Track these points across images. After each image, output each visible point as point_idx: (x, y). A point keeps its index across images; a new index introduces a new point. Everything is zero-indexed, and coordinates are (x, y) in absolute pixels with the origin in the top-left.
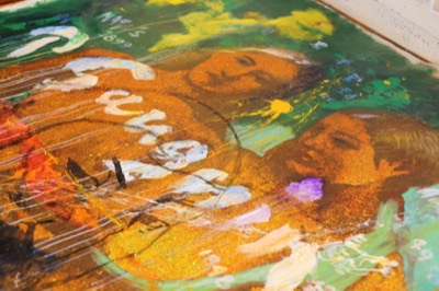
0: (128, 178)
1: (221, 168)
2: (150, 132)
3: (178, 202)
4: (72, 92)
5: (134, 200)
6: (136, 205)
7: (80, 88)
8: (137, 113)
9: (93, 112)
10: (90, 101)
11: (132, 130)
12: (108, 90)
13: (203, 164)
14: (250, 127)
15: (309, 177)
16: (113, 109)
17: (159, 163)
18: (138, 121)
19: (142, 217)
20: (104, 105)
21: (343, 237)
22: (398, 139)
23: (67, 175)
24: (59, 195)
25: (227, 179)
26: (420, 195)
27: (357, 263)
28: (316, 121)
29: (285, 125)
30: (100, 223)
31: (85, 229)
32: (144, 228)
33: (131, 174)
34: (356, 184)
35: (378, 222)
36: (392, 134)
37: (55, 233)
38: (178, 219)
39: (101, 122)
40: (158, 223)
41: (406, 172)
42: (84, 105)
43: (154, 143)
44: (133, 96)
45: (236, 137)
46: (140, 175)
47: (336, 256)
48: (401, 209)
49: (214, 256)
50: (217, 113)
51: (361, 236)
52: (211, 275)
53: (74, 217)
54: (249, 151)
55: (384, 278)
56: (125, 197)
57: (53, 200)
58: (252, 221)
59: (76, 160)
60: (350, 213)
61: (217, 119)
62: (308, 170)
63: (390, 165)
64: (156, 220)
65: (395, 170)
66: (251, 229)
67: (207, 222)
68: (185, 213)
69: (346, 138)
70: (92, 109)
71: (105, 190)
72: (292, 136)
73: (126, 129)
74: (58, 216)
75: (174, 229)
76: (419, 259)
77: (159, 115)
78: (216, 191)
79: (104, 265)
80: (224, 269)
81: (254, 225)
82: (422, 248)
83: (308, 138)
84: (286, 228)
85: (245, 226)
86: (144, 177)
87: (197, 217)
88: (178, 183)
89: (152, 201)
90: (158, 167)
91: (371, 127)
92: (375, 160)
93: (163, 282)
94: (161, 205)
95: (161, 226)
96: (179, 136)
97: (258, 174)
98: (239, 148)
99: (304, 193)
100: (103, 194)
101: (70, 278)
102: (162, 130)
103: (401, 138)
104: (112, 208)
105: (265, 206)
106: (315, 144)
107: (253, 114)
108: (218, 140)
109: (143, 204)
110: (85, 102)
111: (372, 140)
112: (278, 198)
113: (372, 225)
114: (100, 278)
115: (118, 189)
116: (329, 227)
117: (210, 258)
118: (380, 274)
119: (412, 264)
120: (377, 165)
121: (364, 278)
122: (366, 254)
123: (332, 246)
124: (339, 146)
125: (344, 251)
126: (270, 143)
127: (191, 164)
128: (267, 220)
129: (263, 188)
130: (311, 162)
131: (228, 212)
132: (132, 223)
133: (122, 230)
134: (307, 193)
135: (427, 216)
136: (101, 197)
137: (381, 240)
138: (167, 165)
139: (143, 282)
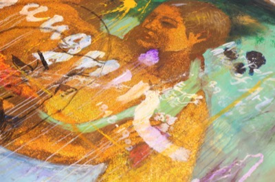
0: (49, 63)
1: (100, 49)
2: (56, 31)
3: (80, 74)
4: (5, 8)
5: (55, 76)
6: (56, 80)
7: (9, 5)
8: (46, 18)
9: (20, 21)
10: (17, 14)
11: (45, 31)
12: (26, 4)
13: (89, 48)
14: (113, 20)
15: (151, 49)
16: (31, 18)
17: (65, 51)
18: (48, 24)
19: (61, 87)
20: (26, 16)
21: (172, 84)
22: (198, 18)
23: (13, 66)
24: (12, 79)
25: (105, 56)
26: (213, 53)
27: (181, 100)
28: (151, 11)
29: (133, 16)
30: (38, 94)
31: (31, 99)
32: (63, 93)
33: (50, 60)
34: (177, 50)
35: (190, 73)
36: (195, 15)
37: (15, 104)
38: (81, 86)
39: (26, 27)
40: (71, 89)
41: (204, 40)
42: (14, 17)
43: (59, 38)
44: (42, 7)
45: (106, 28)
46: (55, 60)
47: (170, 97)
48: (203, 64)
49: (104, 105)
50: (93, 13)
51: (182, 83)
52: (104, 117)
53: (23, 92)
54: (115, 36)
55: (196, 107)
56: (49, 75)
57: (9, 83)
58: (122, 81)
59: (17, 56)
60: (175, 69)
61: (94, 17)
62: (150, 44)
63: (195, 36)
64: (69, 88)
65: (198, 38)
66: (122, 86)
67: (98, 85)
68: (84, 82)
69: (169, 21)
70: (19, 19)
71: (37, 72)
72: (138, 23)
73: (42, 31)
74: (14, 93)
75: (80, 92)
76: (214, 93)
77: (59, 18)
78: (100, 65)
79: (46, 119)
80: (111, 112)
81: (124, 83)
82: (215, 86)
83: (147, 23)
84: (141, 83)
85: (119, 84)
86: (57, 61)
87: (91, 83)
88: (78, 62)
89: (65, 76)
90: (65, 54)
91: (183, 12)
92: (186, 33)
93: (79, 124)
94: (70, 78)
95: (72, 91)
96: (73, 31)
97: (122, 51)
98: (109, 35)
99: (148, 60)
100: (36, 75)
101: (29, 129)
102: (63, 28)
103: (200, 17)
104: (44, 84)
105: (128, 71)
106: (152, 27)
107: (114, 11)
108: (96, 31)
109: (60, 78)
110: (14, 15)
111: (184, 20)
112: (135, 65)
113: (188, 75)
114: (45, 127)
115: (44, 70)
116: (165, 79)
117: (102, 107)
118: (194, 104)
119: (210, 96)
120: (188, 37)
121: (185, 108)
122: (185, 94)
123: (167, 91)
124: (166, 27)
125: (173, 93)
126: (126, 30)
127: (83, 49)
128: (130, 79)
129: (126, 59)
130: (151, 40)
131: (108, 77)
132: (56, 91)
133: (52, 96)
134: (150, 59)
135: (216, 66)
136: (36, 77)
137: (193, 83)
138: (69, 51)
139: (69, 125)
